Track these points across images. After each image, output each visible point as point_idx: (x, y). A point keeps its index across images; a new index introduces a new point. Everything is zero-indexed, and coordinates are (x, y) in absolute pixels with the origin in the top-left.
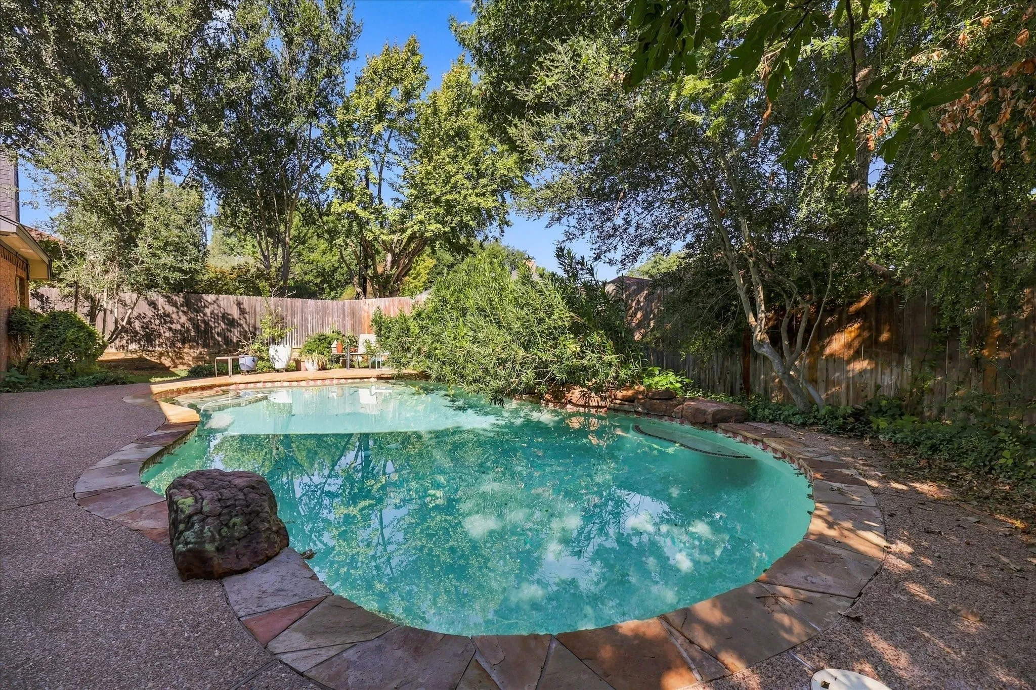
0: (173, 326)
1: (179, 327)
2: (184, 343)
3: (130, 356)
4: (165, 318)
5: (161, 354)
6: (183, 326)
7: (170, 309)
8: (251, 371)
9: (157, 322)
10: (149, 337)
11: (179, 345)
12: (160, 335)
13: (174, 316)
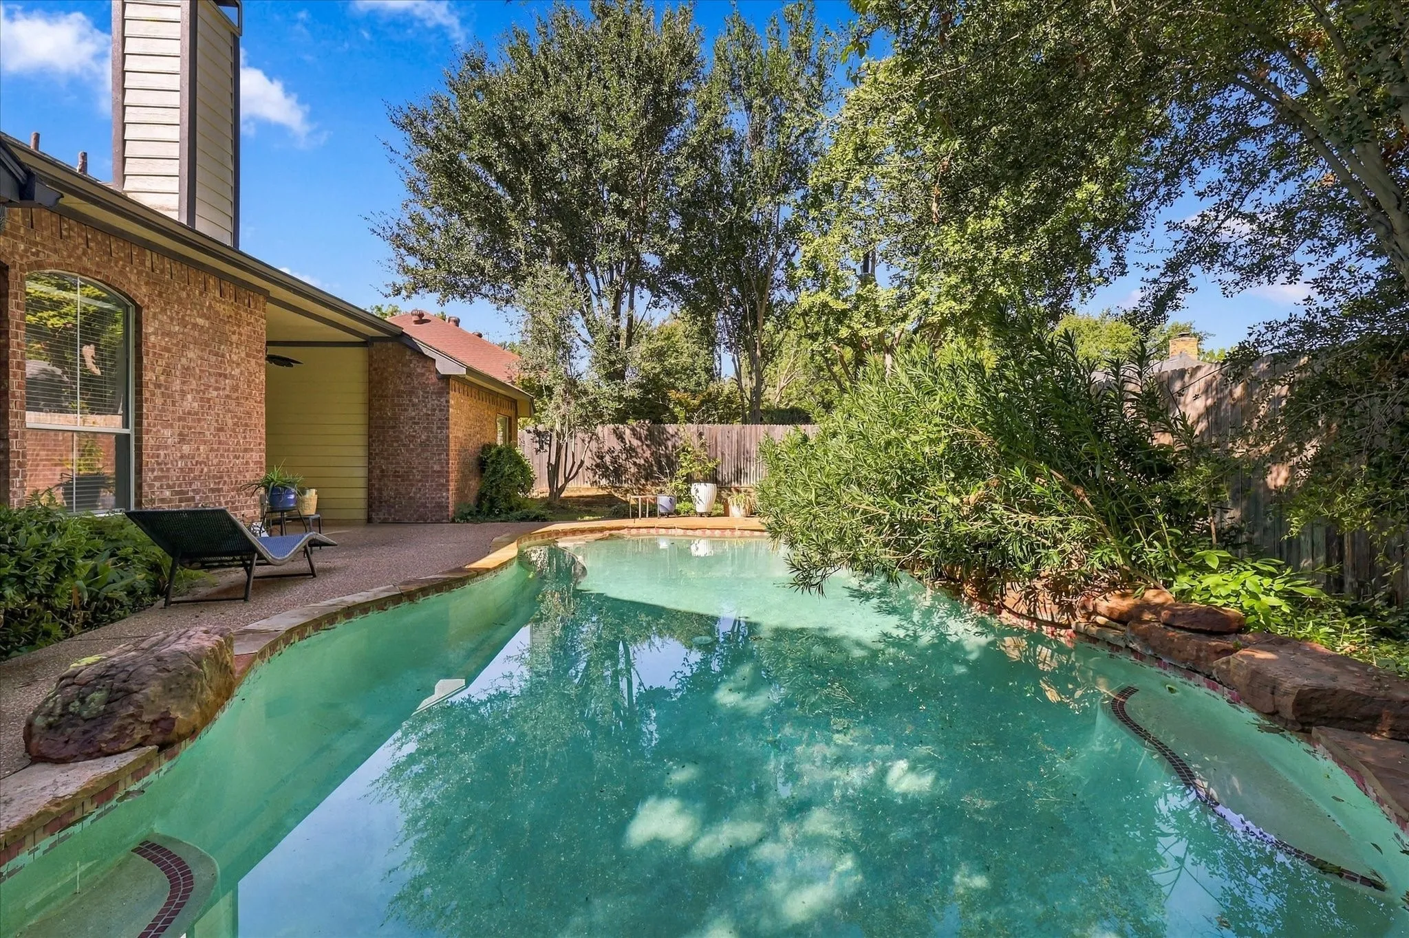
0: (638, 461)
1: (642, 462)
2: (647, 480)
3: (601, 492)
4: (630, 451)
5: (627, 491)
6: (646, 460)
7: (636, 443)
8: (668, 514)
9: (624, 456)
10: (617, 473)
11: (643, 481)
12: (626, 470)
13: (639, 450)
